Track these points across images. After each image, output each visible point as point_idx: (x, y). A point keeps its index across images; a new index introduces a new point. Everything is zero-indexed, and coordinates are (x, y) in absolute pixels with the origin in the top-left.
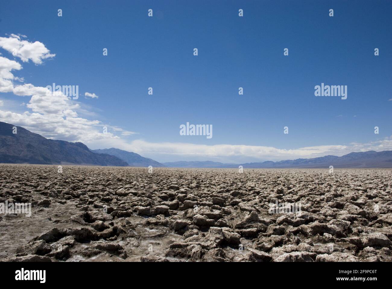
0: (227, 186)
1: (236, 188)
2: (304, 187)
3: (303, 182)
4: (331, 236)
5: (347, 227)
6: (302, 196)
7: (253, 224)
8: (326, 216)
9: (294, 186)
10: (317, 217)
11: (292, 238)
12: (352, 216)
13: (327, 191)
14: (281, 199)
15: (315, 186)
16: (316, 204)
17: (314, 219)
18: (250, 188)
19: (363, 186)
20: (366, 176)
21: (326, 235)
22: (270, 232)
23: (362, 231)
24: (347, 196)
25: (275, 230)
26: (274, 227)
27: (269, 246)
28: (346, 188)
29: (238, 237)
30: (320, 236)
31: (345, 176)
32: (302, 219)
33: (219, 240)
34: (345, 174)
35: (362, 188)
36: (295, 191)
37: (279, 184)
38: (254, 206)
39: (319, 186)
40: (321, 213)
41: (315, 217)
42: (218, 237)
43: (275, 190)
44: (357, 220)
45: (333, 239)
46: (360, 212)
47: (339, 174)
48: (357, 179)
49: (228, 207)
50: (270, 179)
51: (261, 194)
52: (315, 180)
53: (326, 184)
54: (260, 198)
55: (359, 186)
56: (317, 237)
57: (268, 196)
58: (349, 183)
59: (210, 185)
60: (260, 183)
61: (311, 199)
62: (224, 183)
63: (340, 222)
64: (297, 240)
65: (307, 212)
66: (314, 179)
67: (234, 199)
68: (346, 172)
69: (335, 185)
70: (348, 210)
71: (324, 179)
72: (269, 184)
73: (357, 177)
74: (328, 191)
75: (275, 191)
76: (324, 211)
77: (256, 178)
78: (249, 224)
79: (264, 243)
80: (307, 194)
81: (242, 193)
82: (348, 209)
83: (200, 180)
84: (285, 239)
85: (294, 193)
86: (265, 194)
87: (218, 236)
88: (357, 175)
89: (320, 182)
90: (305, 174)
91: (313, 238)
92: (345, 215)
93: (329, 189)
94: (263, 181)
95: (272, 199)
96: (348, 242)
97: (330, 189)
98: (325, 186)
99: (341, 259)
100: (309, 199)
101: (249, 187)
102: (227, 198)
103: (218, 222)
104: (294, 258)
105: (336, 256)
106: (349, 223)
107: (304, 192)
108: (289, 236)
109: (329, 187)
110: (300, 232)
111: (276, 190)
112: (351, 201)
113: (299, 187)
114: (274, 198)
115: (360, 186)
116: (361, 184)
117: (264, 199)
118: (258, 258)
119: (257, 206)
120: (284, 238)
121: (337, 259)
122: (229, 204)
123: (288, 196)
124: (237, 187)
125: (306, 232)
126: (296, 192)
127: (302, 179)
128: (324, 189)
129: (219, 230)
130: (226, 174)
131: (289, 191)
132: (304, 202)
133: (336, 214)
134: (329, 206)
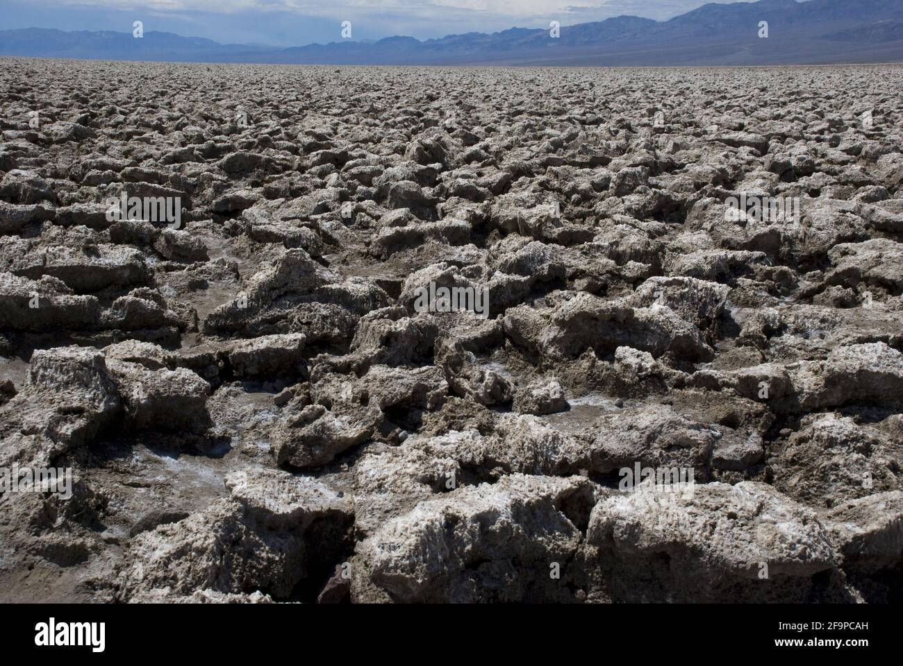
0: (216, 133)
1: (252, 140)
2: (529, 134)
3: (525, 116)
4: (648, 361)
5: (712, 311)
6: (517, 172)
7: (290, 308)
8: (619, 258)
9: (490, 131)
10: (582, 264)
11: (467, 378)
12: (730, 256)
13: (618, 148)
14: (434, 187)
15: (570, 129)
16: (577, 203)
17: (570, 271)
18: (308, 140)
19: (752, 128)
20: (757, 91)
21: (627, 354)
22: (369, 350)
23: (783, 328)
24: (698, 169)
25: (388, 340)
26: (387, 326)
27: (353, 432)
28: (689, 138)
29: (196, 390)
30: (600, 362)
31: (681, 93)
32: (517, 277)
33: (80, 423)
34: (680, 85)
35: (750, 137)
36: (493, 149)
37: (429, 123)
38: (313, 217)
39: (584, 130)
40: (599, 246)
41: (573, 262)
42: (75, 404)
43: (413, 146)
44: (750, 274)
45: (660, 373)
46: (758, 236)
47: (659, 87)
48: (725, 102)
49: (199, 224)
50: (399, 105)
51: (351, 162)
52: (569, 106)
53: (613, 123)
54: (345, 180)
55: (735, 129)
56: (585, 364)
57: (380, 172)
58: (697, 119)
59: (141, 129)
60: (355, 121)
61: (556, 183)
62: (206, 118)
63: (686, 290)
64: (494, 388)
65: (539, 243)
66: (565, 105)
67: (229, 186)
68: (681, 79)
69: (645, 125)
70: (709, 229)
71: (604, 104)
72: (389, 121)
73: (725, 98)
74: (621, 150)
75: (411, 153)
76: (610, 235)
77: (344, 101)
78: (271, 313)
79: (329, 418)
80: (537, 161)
81: (269, 161)
82: (707, 225)
83: (100, 106)
84: (436, 387)
85: (487, 157)
86: (368, 164)
87: (76, 397)
88: (723, 89)
89: (589, 115)
90: (532, 86)
91: (568, 371)
92: (700, 251)
93: (623, 141)
94: (368, 112)
95: (393, 184)
96: (731, 390)
97: (627, 140)
98: (610, 131)
99: (729, 523)
100: (548, 181)
101: (308, 134)
102: (200, 185)
103: (117, 307)
104: (471, 532)
105: (700, 512)
106: (721, 289)
107: (528, 154)
108: (455, 365)
109: (622, 132)
110: (508, 343)
111: (414, 149)
112: (718, 188)
113: (509, 133)
114: (401, 183)
115: (741, 127)
116: (746, 122)
117: (360, 188)
118: (271, 529)
119: (323, 218)
120: (431, 382)
121: (705, 526)
122: (207, 212)
123: (464, 172)
124: (256, 137)
125: (536, 341)
126: (496, 156)
127: (521, 103)
128: (604, 142)
129: (83, 364)
130: (223, 85)
131: (469, 150)
132: (525, 194)
133: (662, 247)
134: (629, 210)
